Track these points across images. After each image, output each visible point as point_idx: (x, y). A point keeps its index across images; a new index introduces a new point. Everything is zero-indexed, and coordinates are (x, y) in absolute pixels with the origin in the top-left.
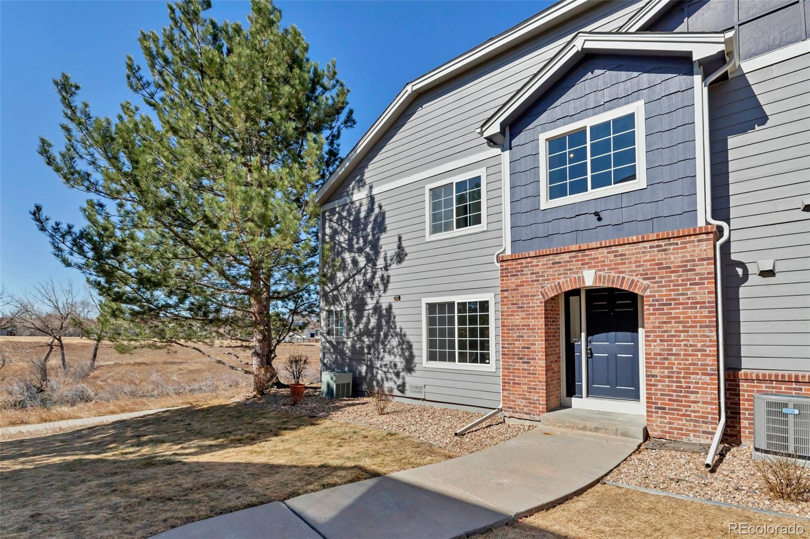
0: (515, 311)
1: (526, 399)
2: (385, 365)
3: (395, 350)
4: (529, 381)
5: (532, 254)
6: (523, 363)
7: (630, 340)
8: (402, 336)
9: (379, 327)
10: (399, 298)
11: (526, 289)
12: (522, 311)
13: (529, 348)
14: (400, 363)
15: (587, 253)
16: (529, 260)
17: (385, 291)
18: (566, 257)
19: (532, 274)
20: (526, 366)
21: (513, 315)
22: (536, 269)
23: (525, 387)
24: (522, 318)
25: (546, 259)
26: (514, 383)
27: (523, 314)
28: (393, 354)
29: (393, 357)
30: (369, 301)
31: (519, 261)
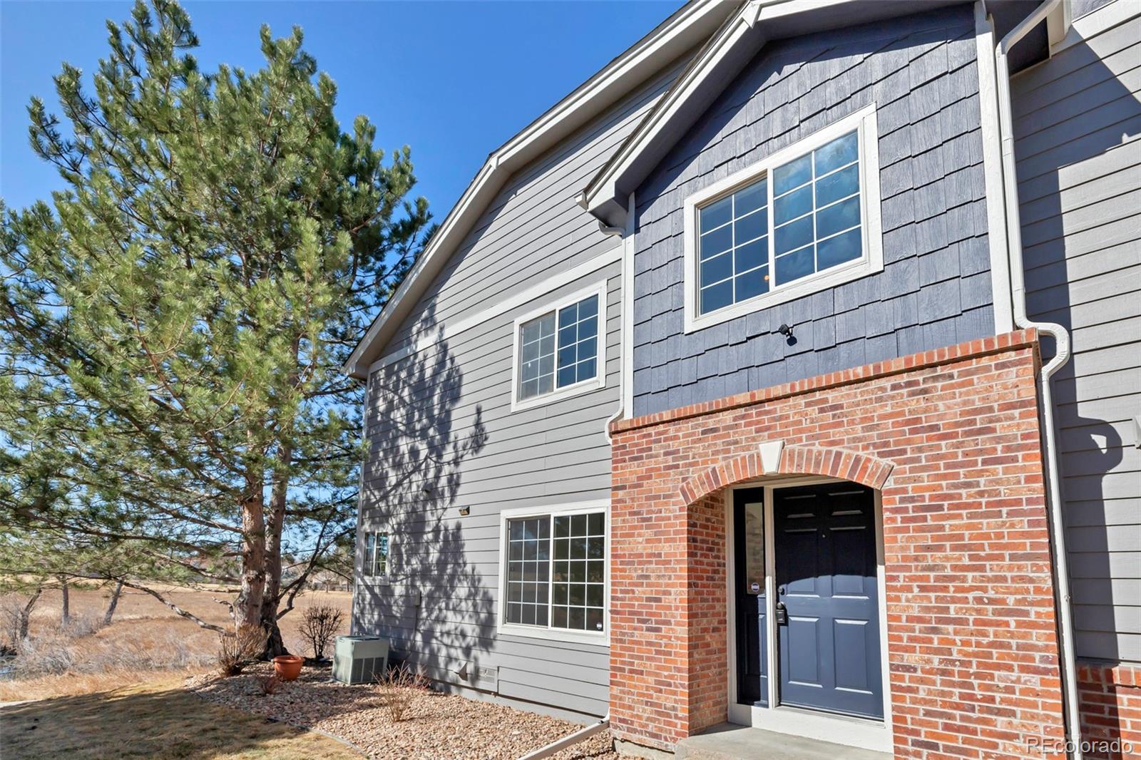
0: (635, 527)
1: (652, 704)
2: (448, 633)
3: (463, 604)
4: (658, 668)
5: (667, 416)
6: (649, 629)
7: (862, 591)
8: (474, 580)
9: (441, 564)
10: (468, 510)
11: (655, 485)
12: (648, 527)
13: (658, 600)
14: (472, 630)
15: (767, 407)
16: (661, 428)
17: (452, 501)
18: (727, 417)
19: (666, 454)
20: (652, 637)
21: (632, 535)
22: (673, 445)
23: (651, 679)
24: (648, 541)
25: (691, 423)
26: (631, 671)
27: (648, 533)
28: (461, 612)
29: (459, 618)
30: (429, 516)
31: (645, 431)
